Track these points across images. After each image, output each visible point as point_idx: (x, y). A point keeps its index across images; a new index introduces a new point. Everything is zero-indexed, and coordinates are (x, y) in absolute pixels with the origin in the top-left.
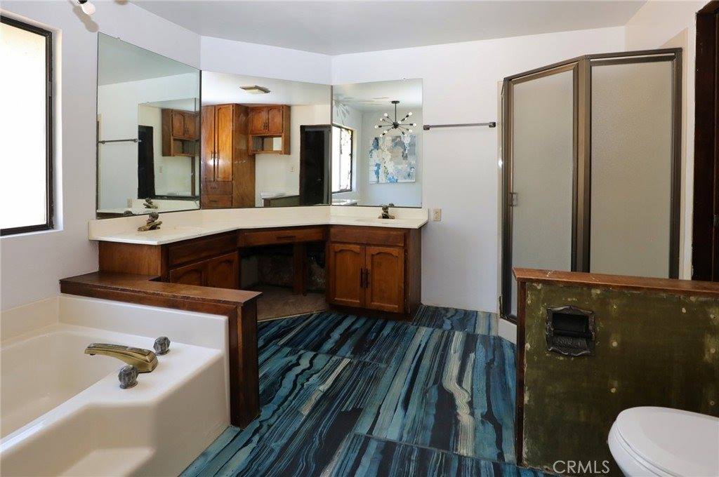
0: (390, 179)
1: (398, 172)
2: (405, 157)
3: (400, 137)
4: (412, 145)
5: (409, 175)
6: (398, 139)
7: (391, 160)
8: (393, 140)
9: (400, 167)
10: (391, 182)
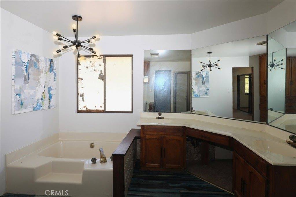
0: (195, 95)
1: (200, 91)
2: (203, 83)
3: (200, 72)
4: (207, 77)
5: (206, 93)
6: (199, 73)
7: (196, 85)
8: (196, 74)
9: (200, 89)
10: (196, 97)
